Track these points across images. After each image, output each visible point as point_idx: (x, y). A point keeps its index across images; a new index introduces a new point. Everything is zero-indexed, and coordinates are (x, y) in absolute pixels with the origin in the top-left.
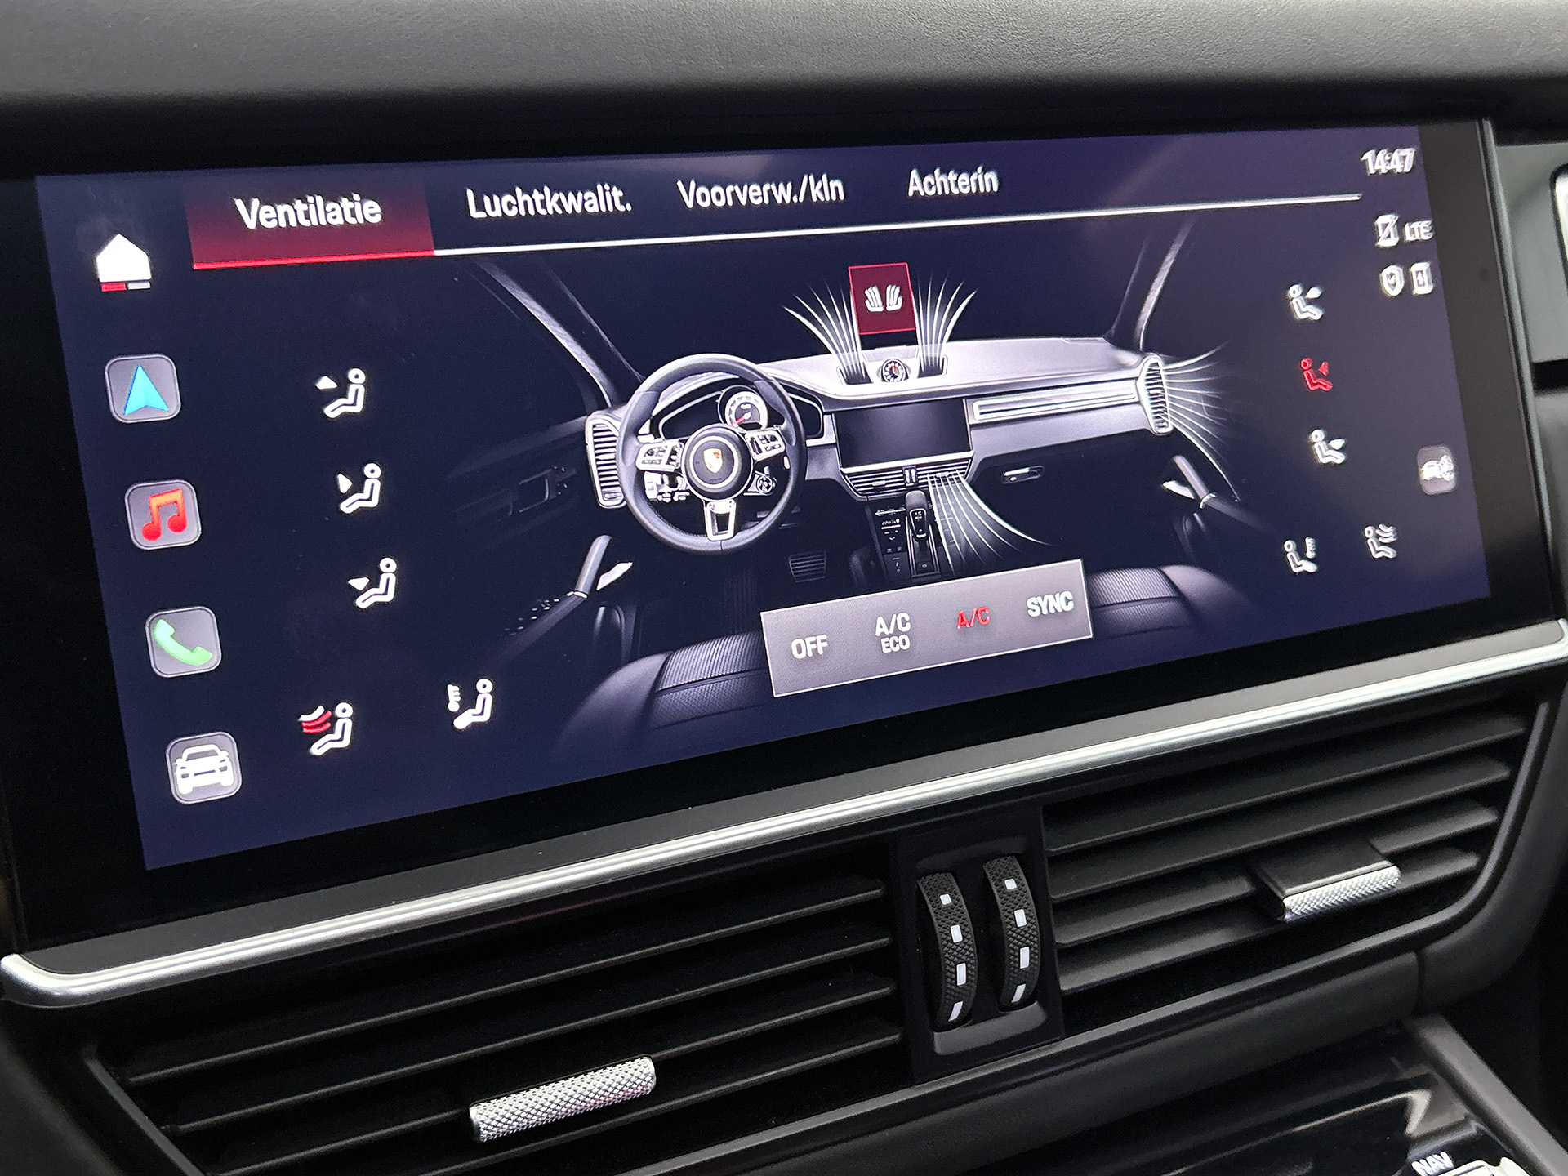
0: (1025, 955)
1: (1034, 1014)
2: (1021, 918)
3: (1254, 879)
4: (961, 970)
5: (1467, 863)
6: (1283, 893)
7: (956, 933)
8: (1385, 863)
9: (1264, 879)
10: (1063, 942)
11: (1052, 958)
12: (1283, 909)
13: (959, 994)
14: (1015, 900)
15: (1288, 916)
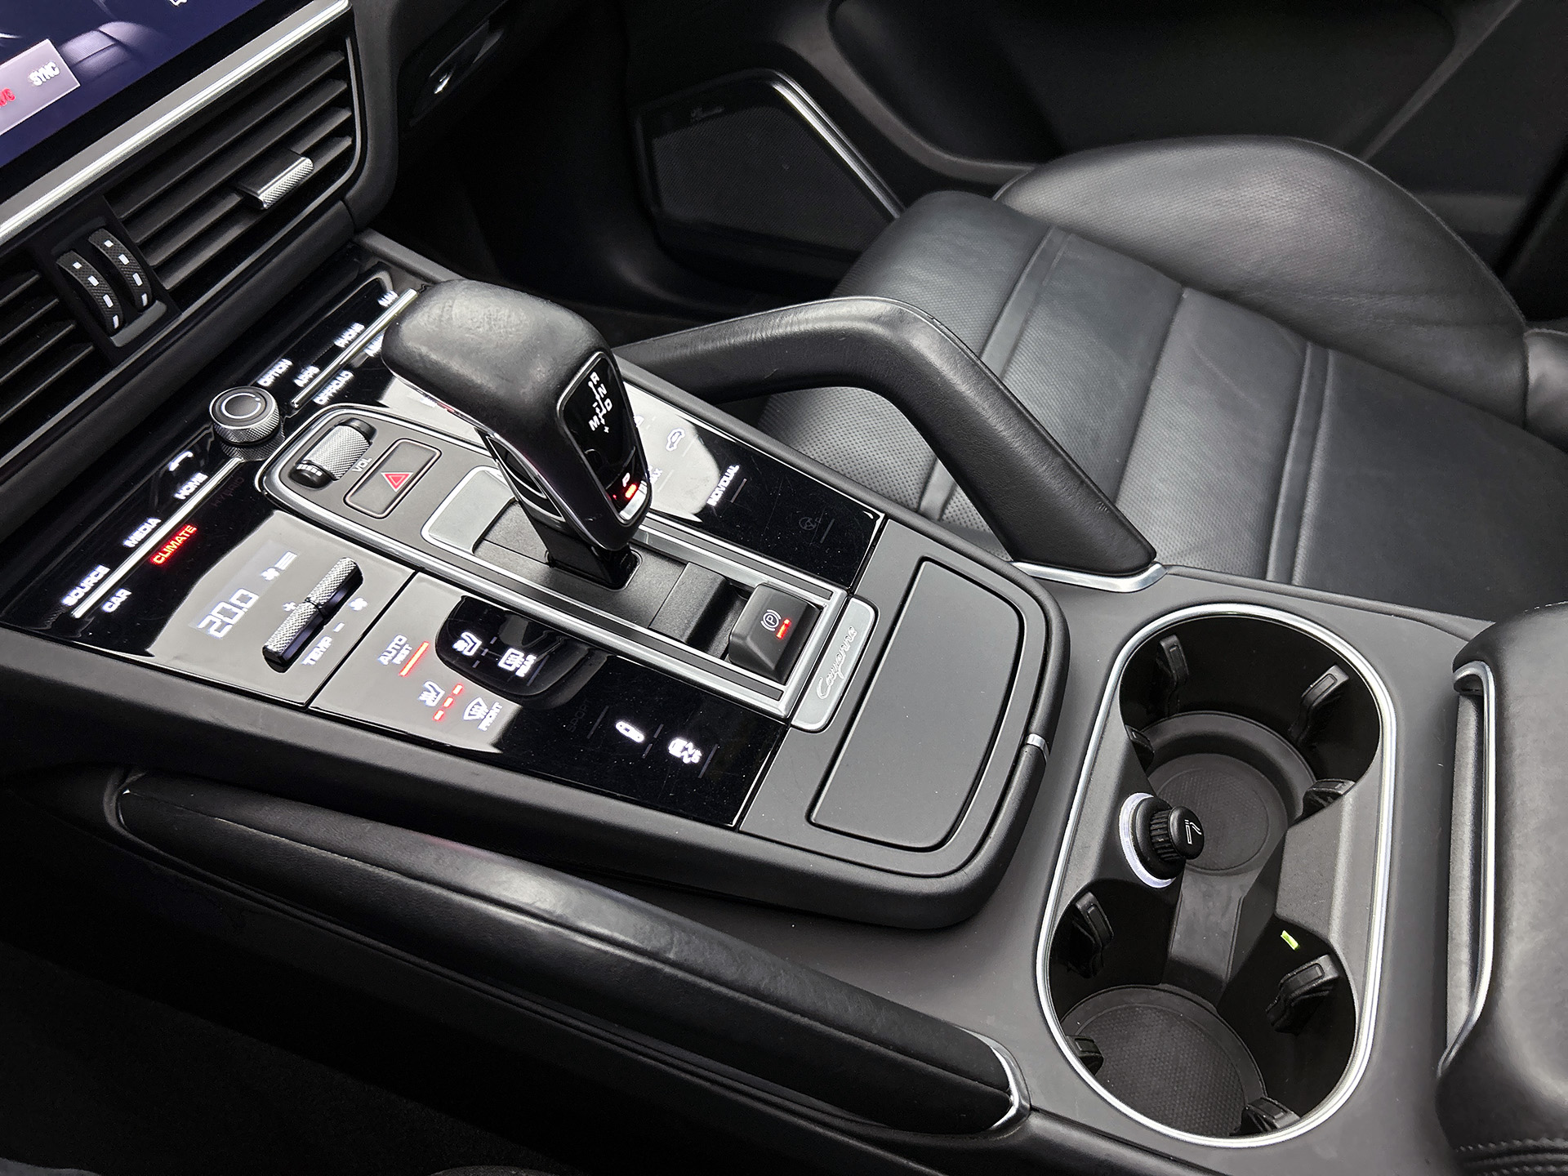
0: (137, 278)
1: (159, 308)
2: (124, 259)
3: (239, 193)
4: (107, 298)
5: (347, 142)
6: (257, 194)
7: (93, 281)
8: (303, 158)
9: (245, 190)
10: (155, 264)
11: (154, 276)
12: (261, 203)
13: (113, 311)
14: (115, 251)
15: (265, 206)
